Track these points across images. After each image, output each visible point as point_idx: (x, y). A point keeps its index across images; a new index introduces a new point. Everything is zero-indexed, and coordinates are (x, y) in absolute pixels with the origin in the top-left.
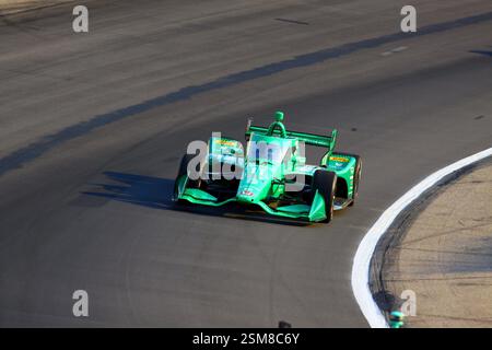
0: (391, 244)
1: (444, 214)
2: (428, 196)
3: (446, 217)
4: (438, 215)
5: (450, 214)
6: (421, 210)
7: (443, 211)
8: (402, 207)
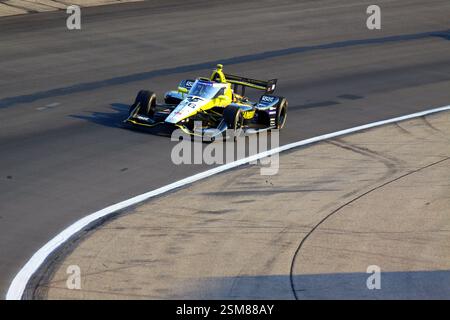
0: (41, 283)
1: (90, 257)
2: (75, 240)
3: (92, 259)
4: (84, 257)
5: (94, 257)
6: (69, 252)
7: (89, 254)
8: (52, 250)
